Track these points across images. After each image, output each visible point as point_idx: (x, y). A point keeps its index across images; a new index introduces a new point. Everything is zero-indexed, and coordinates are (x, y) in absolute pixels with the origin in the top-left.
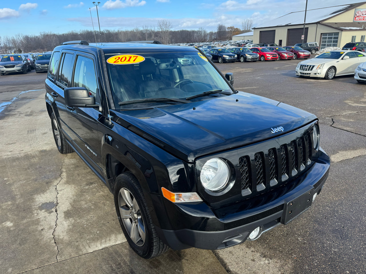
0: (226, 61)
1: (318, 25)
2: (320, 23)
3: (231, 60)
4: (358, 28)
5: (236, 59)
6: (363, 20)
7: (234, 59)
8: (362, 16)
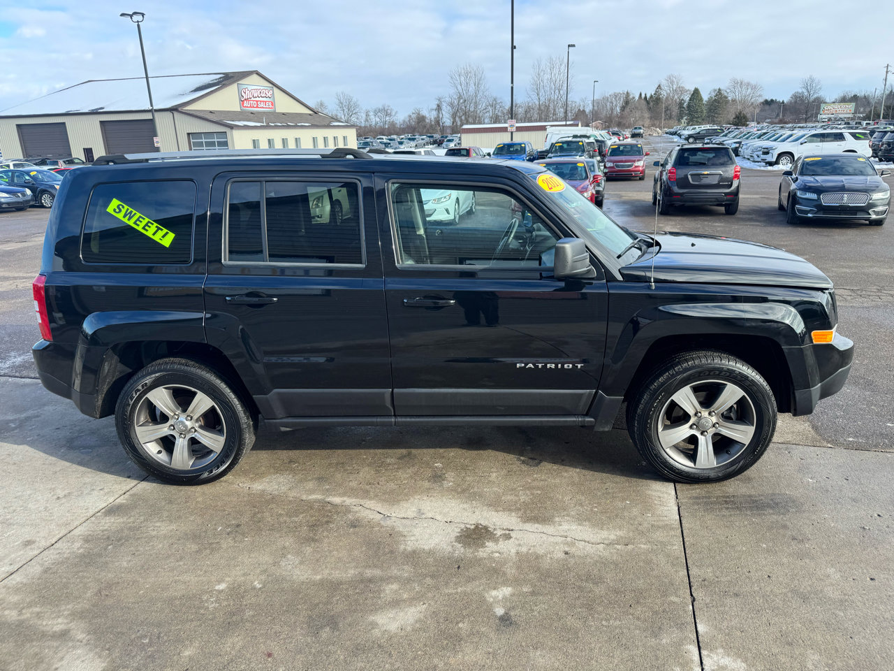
0: (4, 206)
1: (176, 114)
2: (180, 109)
3: (18, 203)
4: (259, 124)
5: (32, 200)
6: (257, 107)
7: (27, 201)
8: (253, 99)
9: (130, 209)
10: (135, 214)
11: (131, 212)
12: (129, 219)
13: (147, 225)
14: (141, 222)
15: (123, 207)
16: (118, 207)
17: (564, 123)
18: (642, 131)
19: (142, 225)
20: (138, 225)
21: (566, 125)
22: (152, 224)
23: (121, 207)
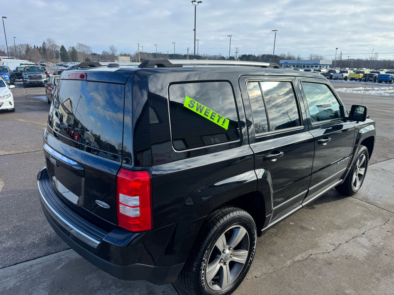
9: (199, 104)
10: (203, 107)
11: (200, 106)
12: (201, 112)
13: (212, 115)
14: (208, 113)
15: (194, 103)
16: (191, 102)
17: (8, 57)
18: (45, 63)
19: (210, 115)
20: (207, 116)
21: (9, 58)
22: (216, 114)
23: (193, 102)
